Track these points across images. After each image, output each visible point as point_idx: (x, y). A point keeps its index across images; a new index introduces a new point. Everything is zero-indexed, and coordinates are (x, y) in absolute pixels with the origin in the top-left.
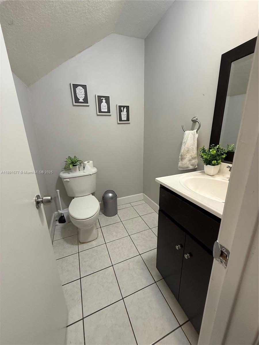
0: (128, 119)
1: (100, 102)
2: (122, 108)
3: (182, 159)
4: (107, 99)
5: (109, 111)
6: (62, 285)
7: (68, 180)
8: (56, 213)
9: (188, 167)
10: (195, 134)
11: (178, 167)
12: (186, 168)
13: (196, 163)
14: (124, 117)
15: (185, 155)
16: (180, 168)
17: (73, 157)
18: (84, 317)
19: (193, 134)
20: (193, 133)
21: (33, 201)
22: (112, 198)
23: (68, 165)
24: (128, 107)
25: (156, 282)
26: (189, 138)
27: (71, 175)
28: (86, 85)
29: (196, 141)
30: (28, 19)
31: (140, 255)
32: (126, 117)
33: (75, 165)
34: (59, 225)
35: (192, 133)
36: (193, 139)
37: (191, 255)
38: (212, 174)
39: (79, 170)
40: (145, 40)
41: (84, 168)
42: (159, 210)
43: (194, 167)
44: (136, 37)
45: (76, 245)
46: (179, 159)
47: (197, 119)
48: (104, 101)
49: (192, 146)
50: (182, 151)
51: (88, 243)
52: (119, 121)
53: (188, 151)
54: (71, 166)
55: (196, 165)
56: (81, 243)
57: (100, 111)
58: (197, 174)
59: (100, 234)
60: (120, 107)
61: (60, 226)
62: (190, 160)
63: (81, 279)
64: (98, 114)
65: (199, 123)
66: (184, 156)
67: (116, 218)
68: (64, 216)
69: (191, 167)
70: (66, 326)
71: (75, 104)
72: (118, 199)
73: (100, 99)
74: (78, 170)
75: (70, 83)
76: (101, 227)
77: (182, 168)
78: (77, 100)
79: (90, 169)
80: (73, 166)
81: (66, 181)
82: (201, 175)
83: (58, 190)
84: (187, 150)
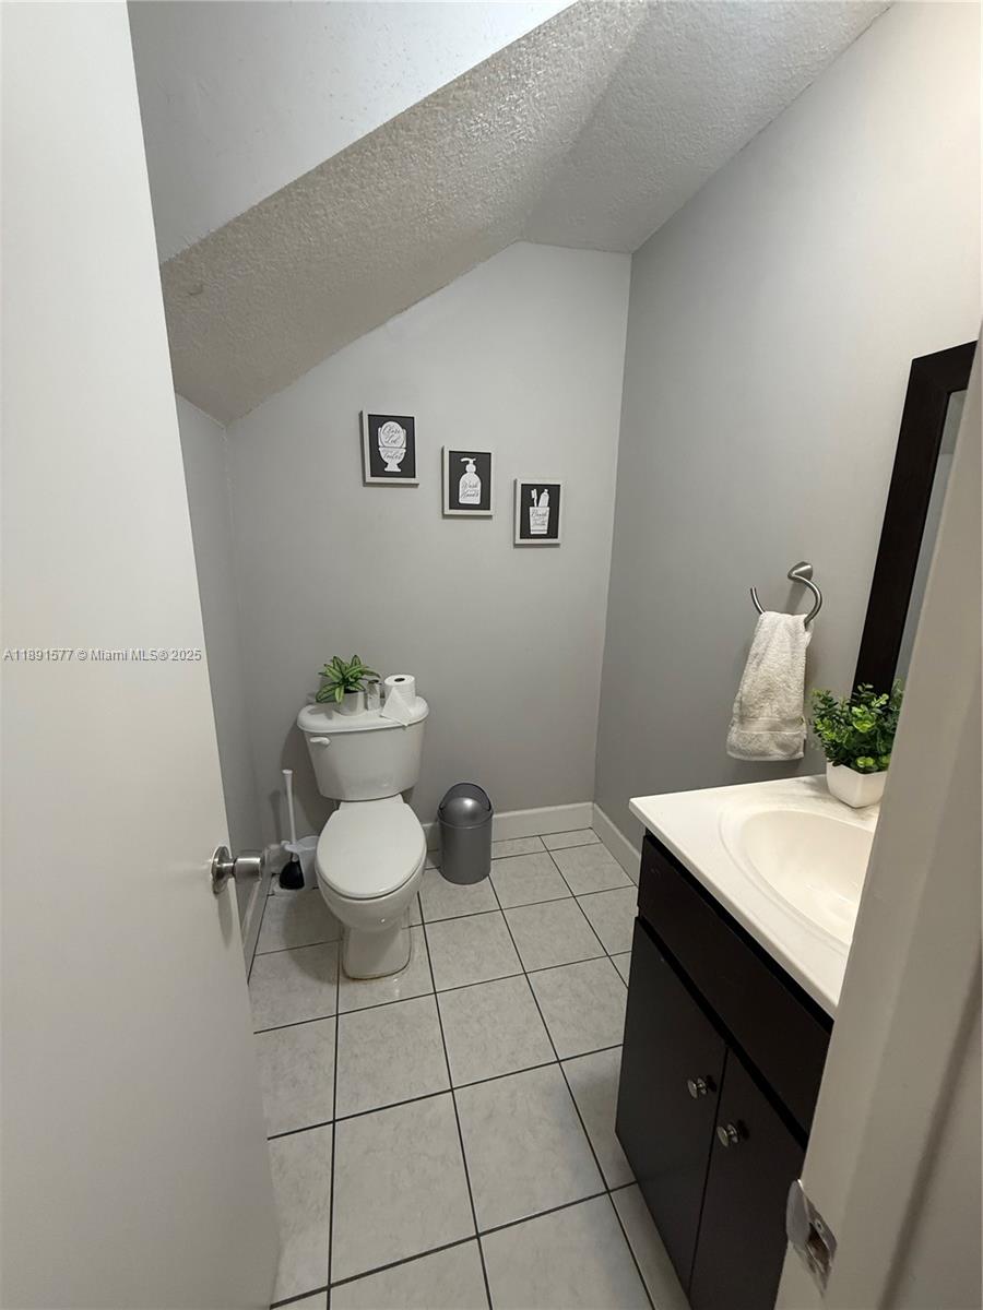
0: (553, 531)
1: (457, 470)
2: (534, 493)
3: (743, 719)
4: (483, 462)
5: (485, 503)
6: (269, 1139)
7: (325, 740)
8: (274, 847)
9: (763, 754)
10: (797, 633)
11: (728, 747)
12: (756, 755)
13: (796, 740)
14: (539, 524)
15: (757, 706)
16: (733, 748)
17: (347, 660)
18: (332, 1282)
19: (789, 630)
20: (792, 627)
21: (205, 867)
22: (473, 815)
23: (329, 688)
24: (554, 491)
25: (608, 1191)
26: (775, 642)
27: (339, 723)
28: (413, 418)
29: (802, 660)
30: (246, 269)
31: (559, 1061)
32: (547, 524)
33: (354, 689)
34: (282, 895)
35: (786, 624)
36: (788, 648)
37: (743, 1131)
38: (856, 800)
39: (366, 707)
40: (633, 258)
41: (383, 696)
42: (636, 918)
43: (790, 756)
44: (598, 250)
45: (330, 982)
46: (732, 715)
47: (808, 574)
48: (471, 468)
49: (783, 676)
50: (745, 686)
51: (375, 983)
52: (521, 538)
53: (768, 693)
54: (339, 693)
55: (798, 747)
56: (348, 977)
57: (455, 503)
58: (795, 791)
59: (419, 952)
60: (527, 488)
61: (283, 898)
62: (774, 728)
63: (337, 1123)
64: (448, 511)
65: (815, 592)
66: (751, 709)
67: (482, 891)
68: (298, 863)
69: (778, 754)
70: (269, 1304)
71: (369, 479)
72: (494, 816)
73: (457, 463)
74: (363, 705)
75: (361, 413)
76: (423, 924)
77: (741, 753)
78: (378, 467)
79: (403, 705)
80: (347, 691)
81: (319, 743)
82: (813, 800)
83: (288, 772)
84: (764, 687)
